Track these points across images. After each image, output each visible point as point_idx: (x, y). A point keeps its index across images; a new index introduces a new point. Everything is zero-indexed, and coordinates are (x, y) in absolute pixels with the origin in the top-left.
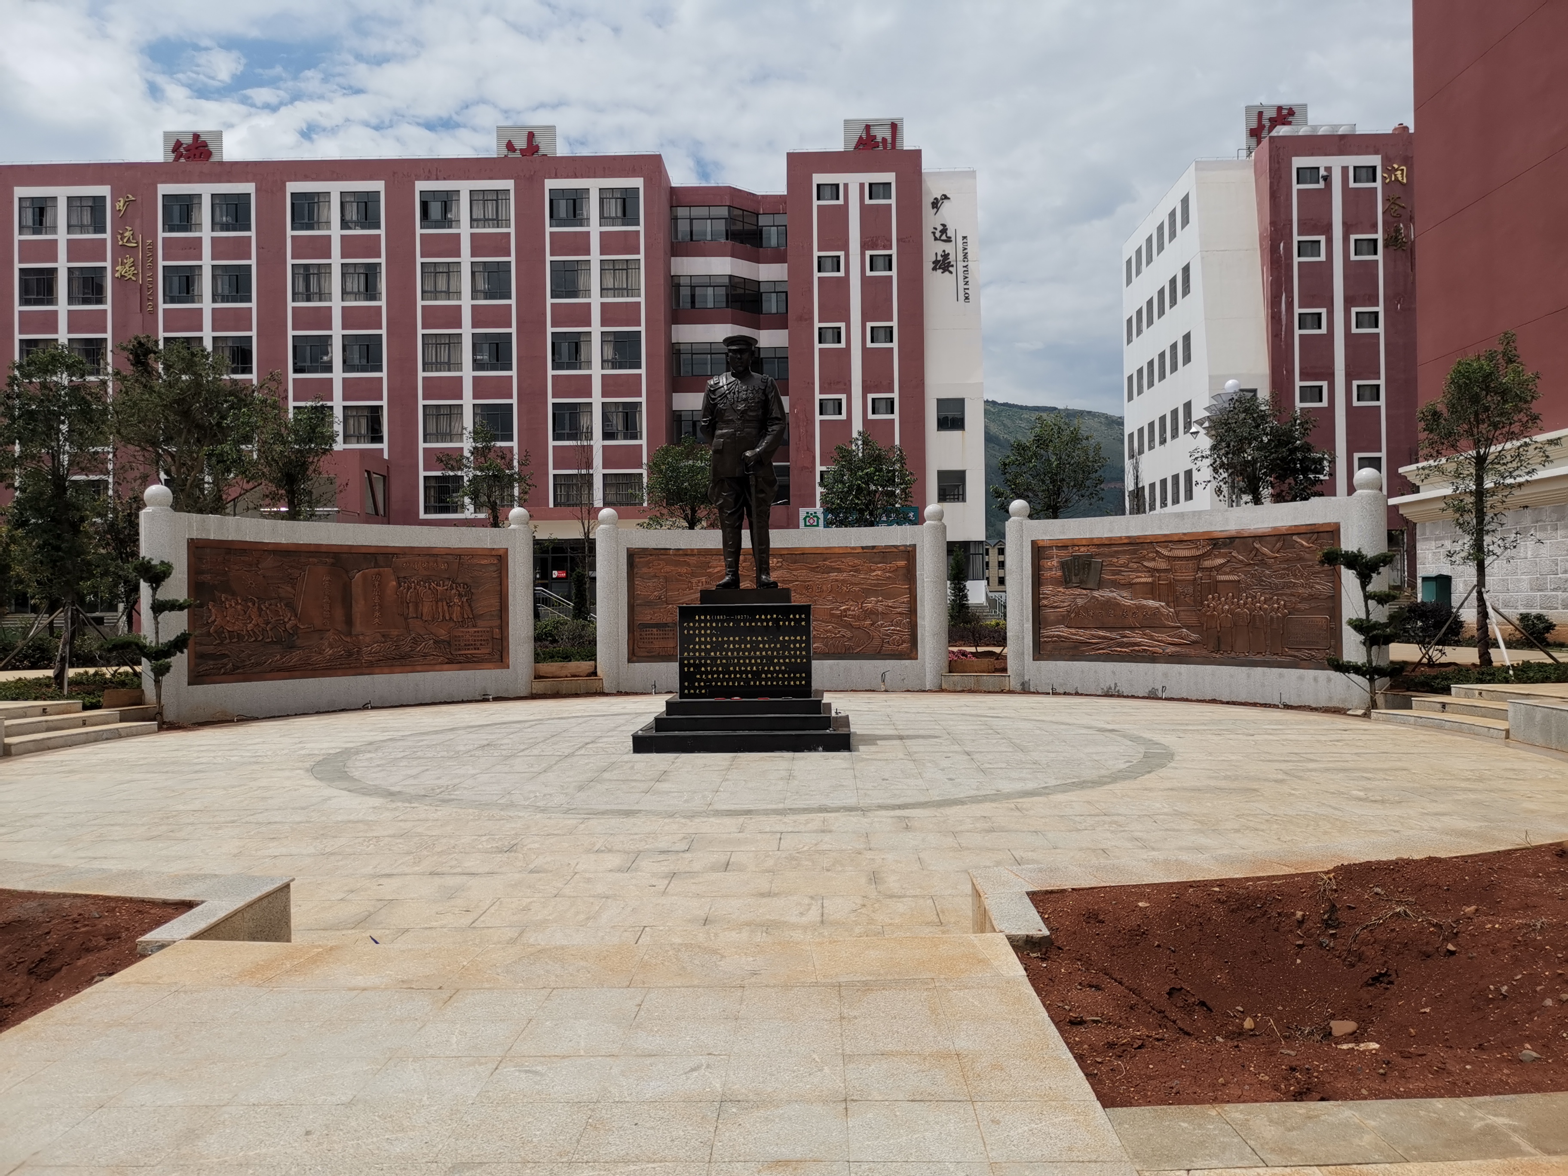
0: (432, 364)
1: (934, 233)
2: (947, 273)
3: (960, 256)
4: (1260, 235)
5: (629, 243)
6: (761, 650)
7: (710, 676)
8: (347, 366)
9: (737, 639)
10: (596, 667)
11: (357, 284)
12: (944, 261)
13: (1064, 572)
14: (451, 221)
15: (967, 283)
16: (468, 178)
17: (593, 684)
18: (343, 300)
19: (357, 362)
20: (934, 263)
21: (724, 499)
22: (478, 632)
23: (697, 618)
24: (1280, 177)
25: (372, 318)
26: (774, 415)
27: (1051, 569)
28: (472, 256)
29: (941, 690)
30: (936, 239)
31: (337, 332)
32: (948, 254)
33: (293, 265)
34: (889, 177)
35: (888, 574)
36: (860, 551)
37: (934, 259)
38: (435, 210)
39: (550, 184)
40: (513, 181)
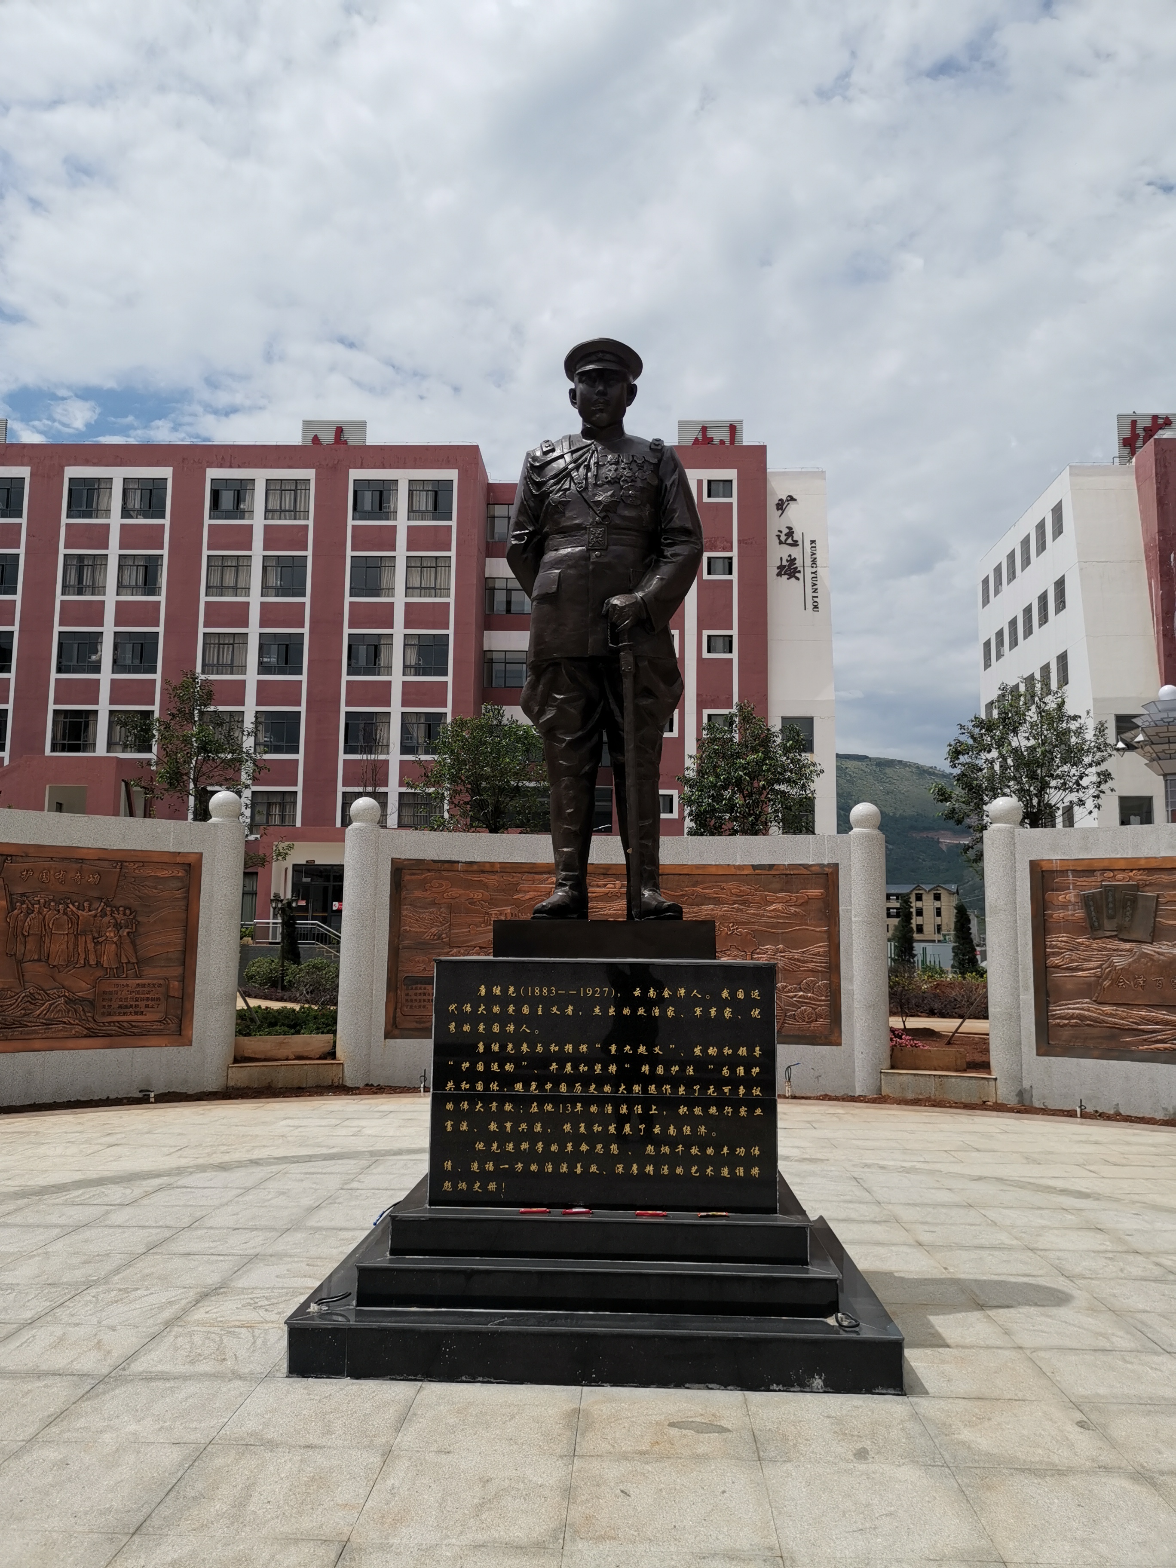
0: (213, 666)
1: (779, 536)
2: (793, 579)
3: (808, 562)
4: (1145, 545)
5: (440, 540)
6: (646, 1081)
7: (510, 1147)
8: (118, 665)
9: (584, 1048)
10: (335, 1042)
11: (135, 576)
12: (789, 566)
13: (1088, 913)
14: (244, 512)
15: (815, 591)
16: (265, 467)
17: (326, 1072)
18: (117, 594)
19: (128, 662)
20: (778, 568)
21: (560, 709)
22: (144, 985)
23: (483, 991)
24: (1168, 482)
25: (150, 614)
26: (677, 523)
27: (1064, 906)
28: (264, 549)
29: (880, 1099)
30: (781, 543)
31: (109, 629)
32: (795, 559)
33: (65, 555)
34: (731, 474)
35: (793, 909)
36: (751, 871)
37: (779, 564)
38: (227, 500)
39: (355, 474)
40: (314, 470)
